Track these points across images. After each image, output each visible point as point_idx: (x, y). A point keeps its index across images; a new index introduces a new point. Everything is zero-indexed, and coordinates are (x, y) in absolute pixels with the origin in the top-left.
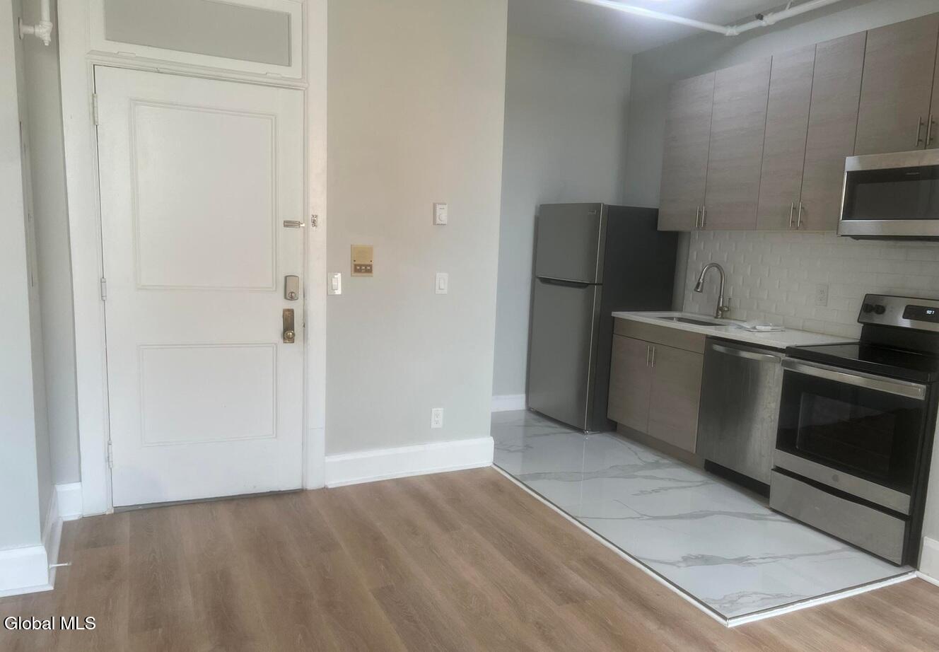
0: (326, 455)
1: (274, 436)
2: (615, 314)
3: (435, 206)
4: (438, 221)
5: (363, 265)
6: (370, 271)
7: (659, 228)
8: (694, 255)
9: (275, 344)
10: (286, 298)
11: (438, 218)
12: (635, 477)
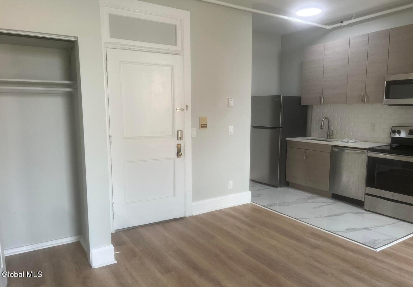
0: (192, 202)
1: (174, 196)
2: (287, 139)
3: (228, 100)
4: (230, 106)
5: (204, 125)
6: (206, 127)
7: (302, 104)
8: (314, 114)
9: (174, 158)
10: (178, 139)
11: (230, 105)
12: (309, 202)
